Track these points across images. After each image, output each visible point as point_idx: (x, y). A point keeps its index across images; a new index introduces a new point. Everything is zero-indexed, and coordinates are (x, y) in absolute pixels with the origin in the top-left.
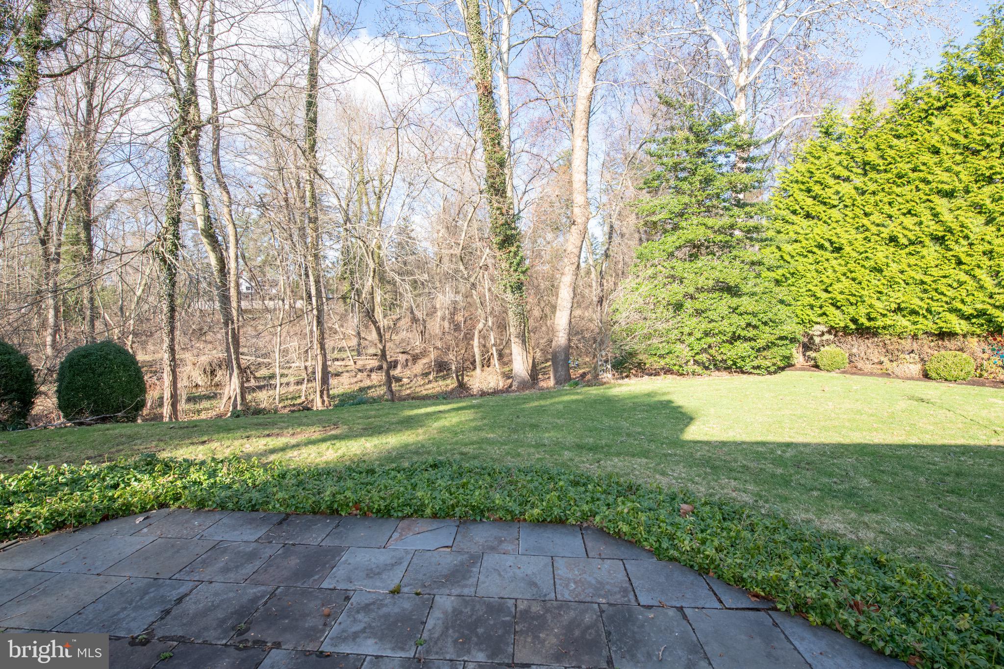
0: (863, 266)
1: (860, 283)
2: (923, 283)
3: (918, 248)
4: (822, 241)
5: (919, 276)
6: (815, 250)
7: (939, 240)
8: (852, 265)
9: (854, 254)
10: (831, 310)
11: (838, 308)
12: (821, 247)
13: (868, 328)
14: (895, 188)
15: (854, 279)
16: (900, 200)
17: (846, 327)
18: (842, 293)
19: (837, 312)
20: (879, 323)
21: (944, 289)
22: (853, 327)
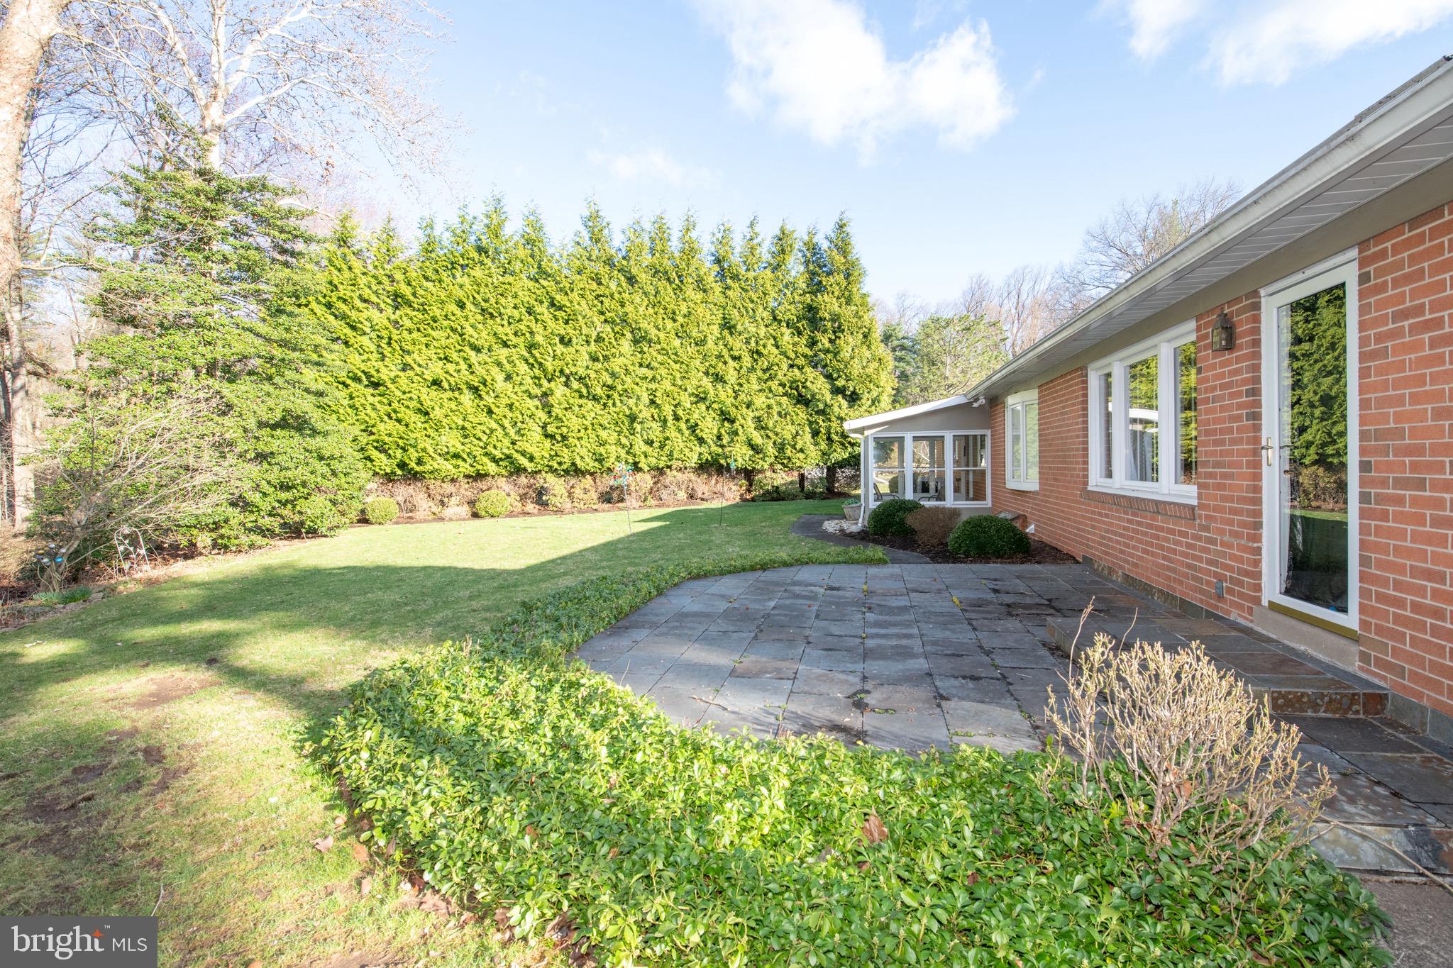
0: (408, 407)
1: (407, 425)
2: (463, 428)
3: (457, 394)
4: (360, 374)
5: (460, 423)
6: (349, 382)
7: (475, 390)
8: (396, 405)
9: (398, 393)
10: (375, 454)
11: (385, 451)
12: (357, 379)
13: (416, 473)
14: (430, 331)
15: (399, 421)
16: (435, 343)
17: (393, 473)
18: (390, 435)
19: (382, 456)
20: (427, 467)
21: (480, 435)
22: (399, 472)
